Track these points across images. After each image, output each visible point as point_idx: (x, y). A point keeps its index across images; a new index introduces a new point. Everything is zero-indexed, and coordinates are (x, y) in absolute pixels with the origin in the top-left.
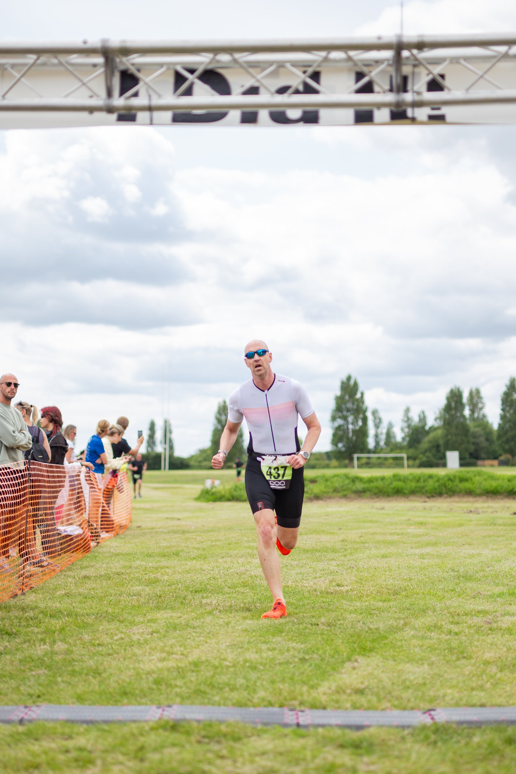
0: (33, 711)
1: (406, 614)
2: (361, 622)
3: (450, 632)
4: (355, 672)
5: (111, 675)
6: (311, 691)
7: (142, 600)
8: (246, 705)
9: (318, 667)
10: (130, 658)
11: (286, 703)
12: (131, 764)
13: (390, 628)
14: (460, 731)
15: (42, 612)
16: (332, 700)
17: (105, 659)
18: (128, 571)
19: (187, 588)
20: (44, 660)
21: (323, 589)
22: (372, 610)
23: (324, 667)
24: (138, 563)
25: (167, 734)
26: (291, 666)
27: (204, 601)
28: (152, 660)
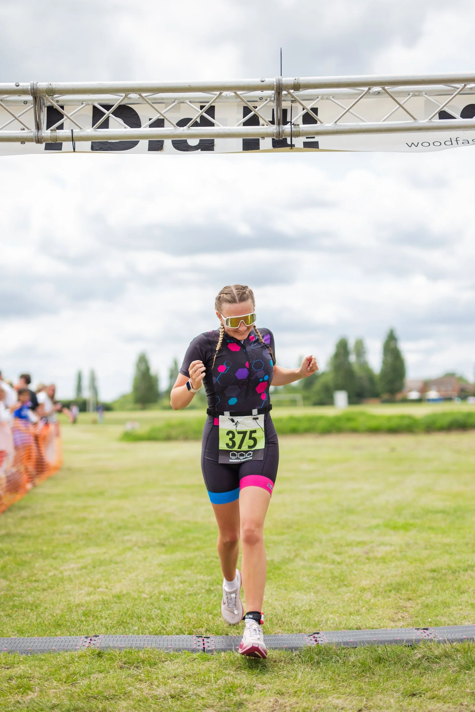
1: (297, 546)
3: (333, 562)
6: (216, 619)
7: (72, 538)
8: (160, 633)
10: (62, 593)
11: (195, 631)
12: (63, 688)
13: (283, 559)
14: (338, 652)
17: (41, 594)
18: (59, 511)
19: (111, 525)
24: (68, 503)
25: (94, 660)
26: (199, 597)
27: (126, 538)
28: (81, 594)
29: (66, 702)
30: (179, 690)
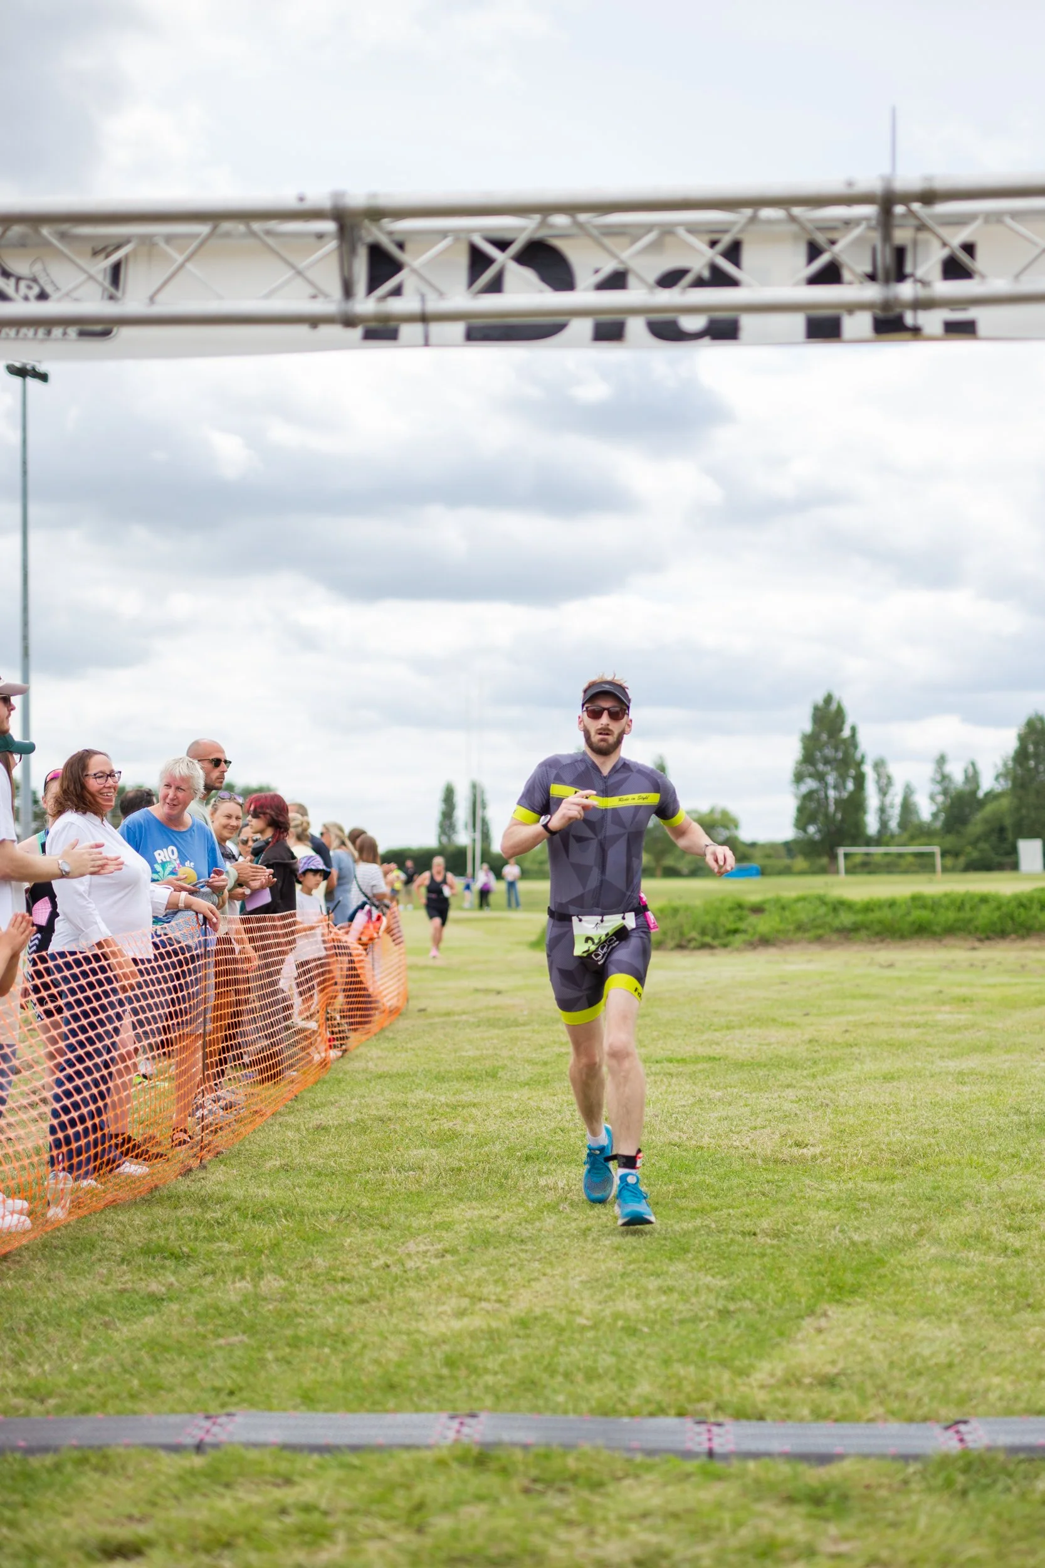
0: (221, 1425)
1: (923, 1209)
2: (838, 1228)
3: (1005, 1250)
4: (822, 1337)
5: (365, 1346)
6: (738, 1381)
7: (426, 1180)
8: (614, 1411)
9: (752, 1327)
10: (401, 1310)
11: (690, 1407)
12: (400, 1538)
13: (891, 1242)
14: (1011, 1467)
15: (237, 1209)
16: (776, 1401)
17: (355, 1310)
18: (399, 1114)
19: (511, 1151)
20: (242, 1314)
21: (769, 1152)
22: (859, 1200)
23: (763, 1328)
24: (419, 1094)
25: (466, 1472)
26: (702, 1326)
27: (542, 1182)
28: (441, 1313)
30: (652, 1548)
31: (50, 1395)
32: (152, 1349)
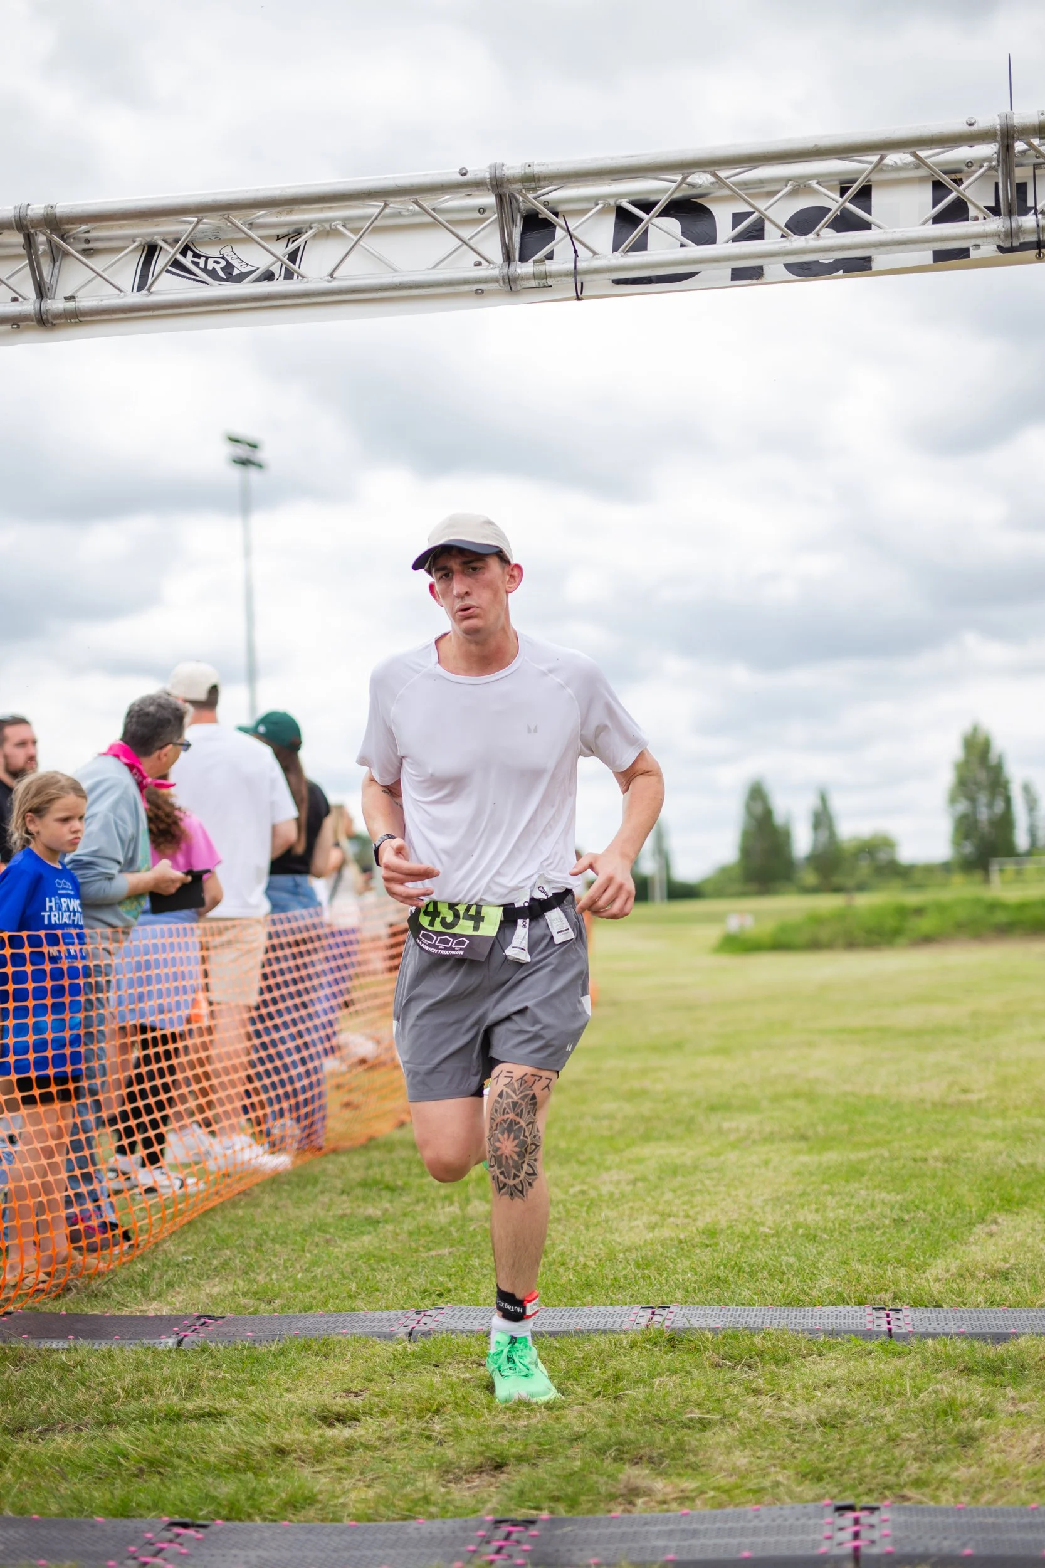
0: (430, 1317)
2: (1004, 1155)
4: (993, 1240)
6: (915, 1276)
7: (617, 1126)
8: (798, 1302)
9: (926, 1234)
10: (596, 1225)
11: (870, 1296)
12: (598, 1404)
16: (951, 1291)
19: (697, 1103)
20: (451, 1232)
21: (937, 1099)
22: (1024, 1132)
23: (937, 1233)
25: (658, 1352)
26: (878, 1233)
27: (726, 1125)
28: (634, 1228)
29: (603, 1431)
30: (837, 1410)
31: (276, 1296)
32: (369, 1259)
